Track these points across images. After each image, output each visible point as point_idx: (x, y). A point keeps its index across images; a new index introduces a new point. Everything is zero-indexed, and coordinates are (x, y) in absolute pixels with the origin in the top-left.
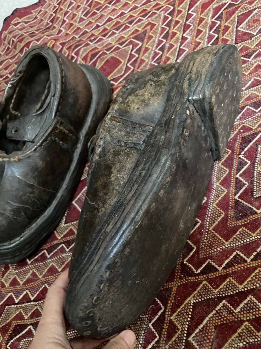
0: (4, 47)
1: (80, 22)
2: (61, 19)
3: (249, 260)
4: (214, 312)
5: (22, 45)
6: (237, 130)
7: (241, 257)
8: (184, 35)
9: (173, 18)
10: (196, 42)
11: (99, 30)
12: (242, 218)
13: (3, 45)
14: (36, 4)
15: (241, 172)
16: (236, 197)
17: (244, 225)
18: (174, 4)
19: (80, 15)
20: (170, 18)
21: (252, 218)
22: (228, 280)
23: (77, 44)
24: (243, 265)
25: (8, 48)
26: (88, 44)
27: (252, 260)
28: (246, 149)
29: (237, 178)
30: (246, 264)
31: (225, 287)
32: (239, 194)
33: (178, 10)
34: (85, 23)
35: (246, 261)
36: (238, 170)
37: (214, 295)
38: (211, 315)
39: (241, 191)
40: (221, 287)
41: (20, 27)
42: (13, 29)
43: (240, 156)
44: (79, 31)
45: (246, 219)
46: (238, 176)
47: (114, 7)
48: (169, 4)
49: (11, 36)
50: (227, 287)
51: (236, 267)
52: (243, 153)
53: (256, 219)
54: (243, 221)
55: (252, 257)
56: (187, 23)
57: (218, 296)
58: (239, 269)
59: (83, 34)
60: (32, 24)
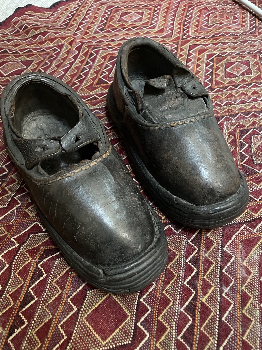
0: (12, 29)
1: (95, 33)
2: (76, 26)
3: (258, 200)
4: (239, 232)
5: (37, 32)
6: (236, 126)
7: (252, 198)
8: (188, 64)
9: (178, 52)
10: (196, 70)
11: (115, 43)
12: (249, 176)
13: (12, 28)
14: (47, 8)
15: (243, 149)
16: (242, 163)
17: (251, 180)
18: (178, 44)
19: (95, 29)
20: (176, 51)
21: (255, 176)
22: (246, 211)
23: (96, 46)
24: (254, 203)
25: (18, 31)
26: (105, 49)
27: (260, 200)
28: (244, 137)
29: (241, 153)
30: (256, 202)
31: (244, 216)
32: (244, 162)
33: (181, 49)
34: (100, 35)
35: (256, 201)
36: (241, 148)
37: (236, 221)
38: (237, 234)
39: (245, 160)
40: (241, 216)
41: (34, 19)
42: (26, 18)
43: (241, 140)
44: (95, 39)
45: (252, 177)
46: (241, 151)
47: (126, 32)
48: (173, 43)
49: (24, 22)
50: (245, 216)
51: (251, 204)
52: (242, 139)
53: (258, 177)
54: (250, 177)
55: (260, 198)
56: (189, 57)
57: (240, 222)
58: (253, 205)
59: (100, 42)
60: (45, 21)
